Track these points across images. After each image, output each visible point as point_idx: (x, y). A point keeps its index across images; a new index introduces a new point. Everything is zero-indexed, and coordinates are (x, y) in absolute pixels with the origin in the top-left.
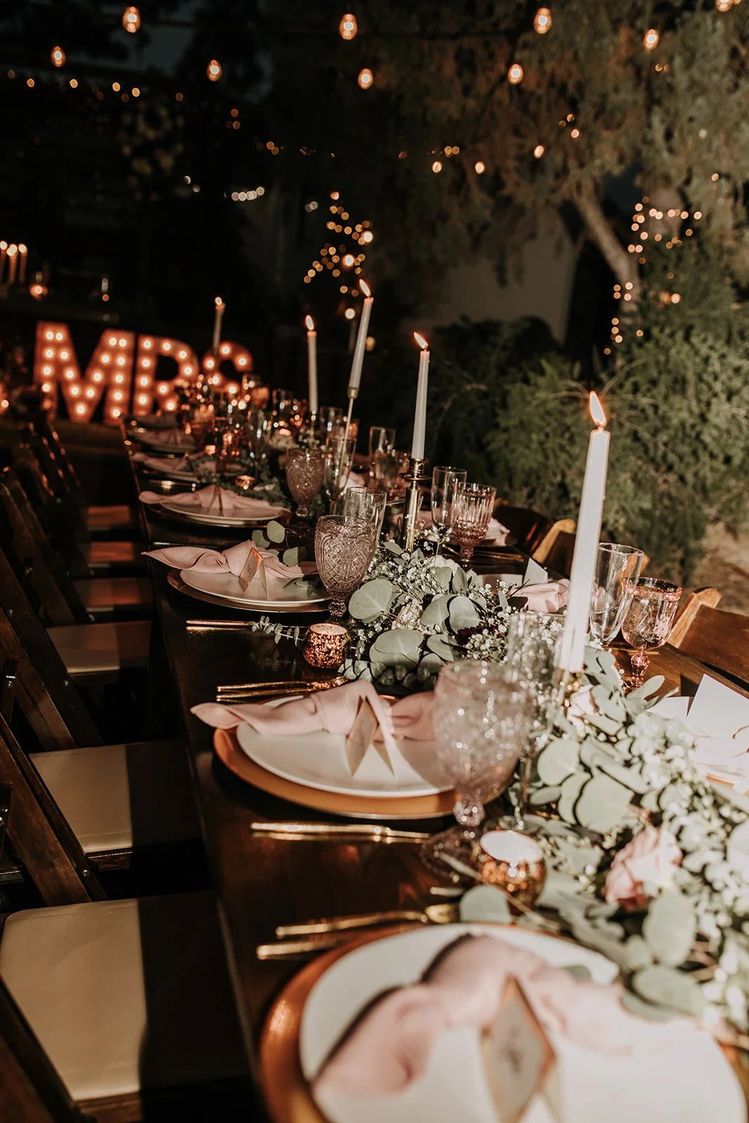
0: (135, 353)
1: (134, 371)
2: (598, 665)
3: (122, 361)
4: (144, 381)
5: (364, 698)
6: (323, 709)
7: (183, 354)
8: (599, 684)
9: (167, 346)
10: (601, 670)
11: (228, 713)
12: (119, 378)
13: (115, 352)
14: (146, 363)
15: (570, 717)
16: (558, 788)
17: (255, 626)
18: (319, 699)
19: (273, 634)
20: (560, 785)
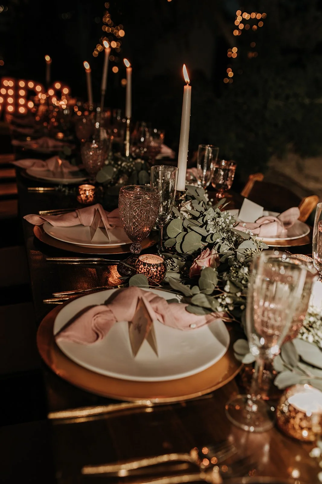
0: (16, 88)
1: (16, 97)
2: (196, 193)
3: (11, 92)
4: (22, 101)
5: (96, 209)
6: (80, 215)
7: (39, 88)
8: (196, 199)
9: (31, 85)
10: (197, 194)
11: (40, 219)
12: (10, 100)
13: (7, 88)
14: (22, 93)
15: (181, 212)
16: (175, 238)
17: (57, 189)
18: (79, 212)
19: (65, 191)
20: (176, 237)
